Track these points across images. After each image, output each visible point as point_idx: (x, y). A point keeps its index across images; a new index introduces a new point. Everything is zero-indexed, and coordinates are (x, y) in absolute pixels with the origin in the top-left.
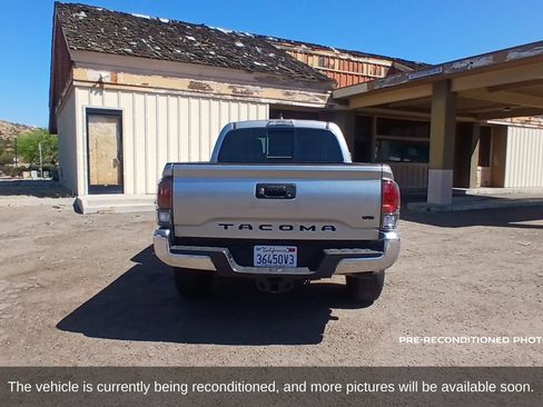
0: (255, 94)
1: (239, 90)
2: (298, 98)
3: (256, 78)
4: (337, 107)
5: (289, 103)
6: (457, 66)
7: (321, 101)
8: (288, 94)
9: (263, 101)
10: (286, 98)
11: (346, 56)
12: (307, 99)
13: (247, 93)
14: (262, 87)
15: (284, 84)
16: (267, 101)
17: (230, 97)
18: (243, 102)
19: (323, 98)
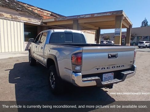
0: (19, 19)
1: (14, 17)
2: (33, 21)
3: (19, 13)
4: (44, 25)
5: (30, 22)
6: (81, 16)
7: (39, 23)
8: (29, 20)
9: (22, 21)
10: (29, 21)
11: (39, 9)
12: (35, 21)
13: (16, 18)
14: (21, 16)
15: (28, 16)
16: (23, 21)
17: (10, 19)
18: (15, 21)
19: (40, 22)
